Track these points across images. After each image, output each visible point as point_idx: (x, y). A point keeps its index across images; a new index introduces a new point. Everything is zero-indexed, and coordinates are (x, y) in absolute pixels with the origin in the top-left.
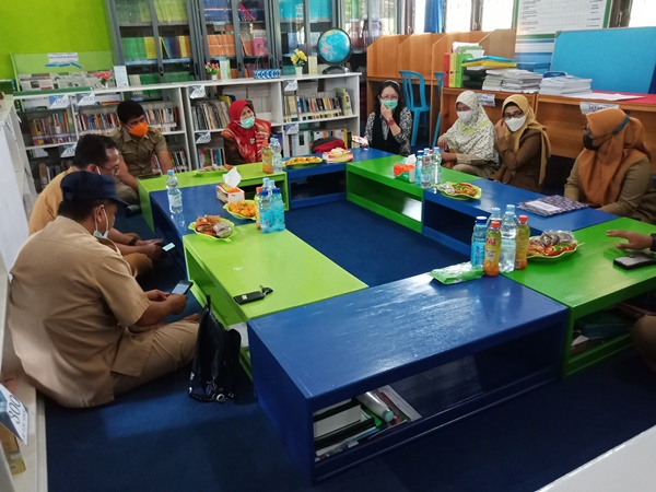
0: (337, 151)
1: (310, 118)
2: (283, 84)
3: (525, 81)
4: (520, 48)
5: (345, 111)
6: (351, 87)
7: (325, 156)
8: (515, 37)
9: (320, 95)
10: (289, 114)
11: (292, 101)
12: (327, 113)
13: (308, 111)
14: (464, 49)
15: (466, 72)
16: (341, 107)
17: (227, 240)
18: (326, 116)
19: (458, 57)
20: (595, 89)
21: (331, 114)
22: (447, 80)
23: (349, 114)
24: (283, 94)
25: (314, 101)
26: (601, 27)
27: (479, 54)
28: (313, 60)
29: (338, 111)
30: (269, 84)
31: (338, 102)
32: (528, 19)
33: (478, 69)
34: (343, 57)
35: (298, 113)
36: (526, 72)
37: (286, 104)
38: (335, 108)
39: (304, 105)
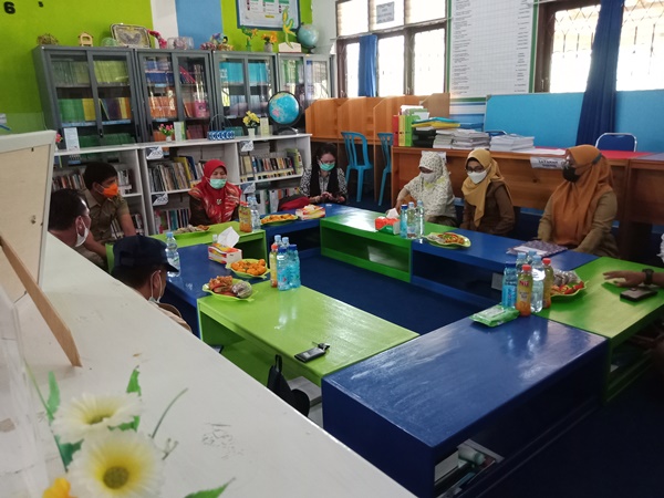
0: (309, 208)
1: (265, 177)
2: (240, 145)
3: (475, 139)
4: (454, 110)
5: (298, 170)
6: (301, 147)
7: (299, 214)
8: (449, 100)
9: (272, 155)
10: (246, 174)
11: (248, 162)
12: (280, 172)
13: (263, 170)
14: (412, 111)
15: (415, 132)
16: (293, 166)
18: (279, 175)
19: (407, 119)
20: (537, 145)
21: (284, 173)
22: (397, 140)
23: (301, 173)
24: (239, 155)
25: (268, 160)
26: (527, 92)
27: (425, 116)
28: (264, 122)
29: (291, 170)
30: (223, 145)
31: (290, 161)
32: (460, 85)
33: (428, 129)
34: (293, 118)
35: (253, 172)
36: (473, 131)
37: (242, 164)
38: (288, 167)
39: (259, 165)
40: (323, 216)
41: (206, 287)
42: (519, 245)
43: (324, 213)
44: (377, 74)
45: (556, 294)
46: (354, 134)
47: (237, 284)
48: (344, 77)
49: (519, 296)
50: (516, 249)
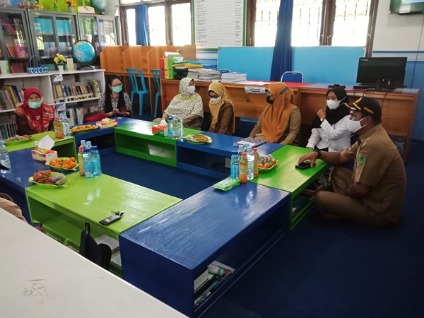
0: (106, 120)
1: (72, 99)
2: (52, 77)
3: (212, 75)
4: (199, 56)
5: (97, 94)
6: (98, 79)
7: (99, 124)
8: (195, 50)
9: (77, 84)
10: (58, 97)
11: (59, 89)
12: (84, 96)
13: (71, 95)
14: (172, 56)
15: (175, 70)
16: (93, 92)
17: (64, 186)
18: (83, 98)
19: (169, 61)
20: (249, 79)
21: (87, 97)
22: (163, 74)
23: (98, 96)
24: (52, 84)
25: (74, 88)
26: (242, 46)
27: (180, 59)
28: (70, 61)
29: (91, 94)
30: (40, 77)
31: (90, 88)
32: (201, 40)
33: (183, 68)
34: (91, 59)
35: (64, 96)
36: (211, 70)
37: (55, 91)
38: (89, 92)
39: (68, 91)
40: (116, 126)
41: (31, 179)
42: (240, 140)
43: (117, 123)
44: (148, 30)
45: (261, 168)
46: (135, 71)
47: (55, 175)
48: (126, 32)
49: (240, 171)
50: (239, 143)
